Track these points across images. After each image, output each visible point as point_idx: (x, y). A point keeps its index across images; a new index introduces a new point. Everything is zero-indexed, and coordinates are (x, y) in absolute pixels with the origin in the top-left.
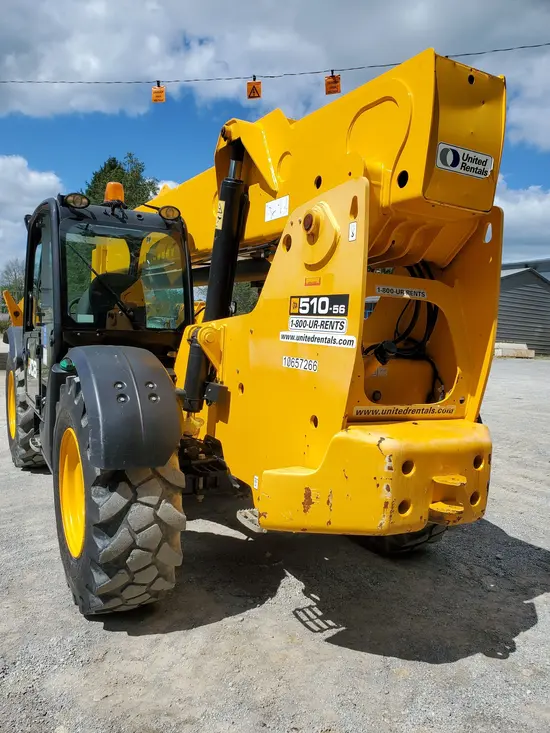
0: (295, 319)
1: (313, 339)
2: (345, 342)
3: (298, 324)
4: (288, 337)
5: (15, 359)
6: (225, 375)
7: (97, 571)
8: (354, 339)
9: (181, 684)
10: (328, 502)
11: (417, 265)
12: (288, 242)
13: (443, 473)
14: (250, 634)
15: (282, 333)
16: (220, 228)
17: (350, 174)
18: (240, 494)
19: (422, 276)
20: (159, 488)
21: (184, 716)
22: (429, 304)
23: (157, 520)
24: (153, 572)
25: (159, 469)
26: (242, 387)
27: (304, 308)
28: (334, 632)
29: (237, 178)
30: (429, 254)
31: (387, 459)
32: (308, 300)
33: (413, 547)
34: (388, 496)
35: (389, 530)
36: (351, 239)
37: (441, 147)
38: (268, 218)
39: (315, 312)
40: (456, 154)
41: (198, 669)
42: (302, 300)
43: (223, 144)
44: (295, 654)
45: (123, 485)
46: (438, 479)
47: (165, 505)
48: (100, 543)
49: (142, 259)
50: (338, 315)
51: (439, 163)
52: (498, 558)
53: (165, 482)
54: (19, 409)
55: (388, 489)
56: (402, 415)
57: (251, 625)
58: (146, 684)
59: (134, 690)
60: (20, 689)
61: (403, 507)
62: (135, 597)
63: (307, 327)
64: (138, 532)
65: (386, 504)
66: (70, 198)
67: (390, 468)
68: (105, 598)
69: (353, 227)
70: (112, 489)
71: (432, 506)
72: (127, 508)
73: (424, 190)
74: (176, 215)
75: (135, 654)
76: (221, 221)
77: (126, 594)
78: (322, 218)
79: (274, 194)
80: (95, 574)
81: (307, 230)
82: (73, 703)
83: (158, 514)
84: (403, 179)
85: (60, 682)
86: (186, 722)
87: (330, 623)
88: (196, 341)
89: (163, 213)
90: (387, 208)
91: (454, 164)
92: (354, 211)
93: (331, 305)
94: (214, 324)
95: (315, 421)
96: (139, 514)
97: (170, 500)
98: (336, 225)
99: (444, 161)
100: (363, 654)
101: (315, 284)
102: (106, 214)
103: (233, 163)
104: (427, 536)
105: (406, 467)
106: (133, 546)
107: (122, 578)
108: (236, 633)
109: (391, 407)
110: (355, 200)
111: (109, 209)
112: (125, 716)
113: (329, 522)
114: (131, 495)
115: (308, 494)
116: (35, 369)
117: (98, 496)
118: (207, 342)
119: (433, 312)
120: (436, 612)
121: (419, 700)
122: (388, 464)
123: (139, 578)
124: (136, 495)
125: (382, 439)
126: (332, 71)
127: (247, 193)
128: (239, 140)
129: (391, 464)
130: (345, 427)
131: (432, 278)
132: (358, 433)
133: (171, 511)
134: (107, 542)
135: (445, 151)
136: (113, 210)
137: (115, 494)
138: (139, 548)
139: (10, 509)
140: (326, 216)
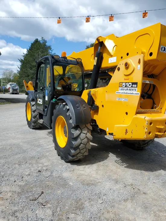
0: (121, 88)
1: (127, 93)
2: (136, 94)
3: (122, 89)
4: (118, 93)
5: (30, 99)
6: (97, 103)
7: (71, 149)
8: (139, 93)
9: (94, 176)
10: (132, 132)
11: (150, 75)
12: (119, 69)
13: (158, 125)
14: (107, 166)
15: (116, 92)
16: (95, 64)
17: (137, 53)
18: (100, 133)
19: (151, 78)
20: (87, 130)
21: (98, 181)
22: (153, 84)
23: (86, 137)
24: (85, 150)
25: (87, 125)
26: (103, 106)
27: (124, 85)
28: (125, 165)
29: (100, 51)
30: (154, 72)
31: (146, 122)
32: (125, 83)
33: (143, 147)
34: (146, 130)
35: (146, 139)
36: (138, 69)
37: (162, 46)
38: (109, 62)
39: (127, 86)
40: (164, 48)
41: (97, 173)
42: (123, 83)
43: (97, 42)
44: (119, 170)
45: (79, 129)
46: (157, 127)
47: (88, 134)
48: (73, 143)
49: (66, 72)
50: (134, 87)
51: (161, 51)
52: (164, 151)
53: (88, 128)
54: (33, 113)
55: (146, 129)
56: (147, 112)
57: (106, 164)
58: (86, 175)
59: (84, 177)
60: (57, 176)
61: (149, 133)
62: (80, 156)
63: (125, 90)
64: (82, 140)
65: (146, 132)
66: (55, 56)
67: (147, 124)
68: (73, 156)
69: (139, 66)
70: (76, 130)
71: (156, 133)
72: (80, 134)
73: (157, 58)
74: (81, 61)
75: (81, 169)
76: (96, 63)
77: (78, 156)
78: (130, 64)
79: (112, 56)
80: (71, 150)
81: (126, 66)
82: (71, 179)
83: (87, 136)
84: (151, 54)
85: (66, 175)
86: (98, 182)
87: (125, 164)
88: (90, 94)
89: (77, 60)
90: (146, 61)
91: (164, 51)
92: (139, 62)
93: (132, 85)
94: (94, 89)
95: (127, 113)
96: (83, 136)
97: (89, 133)
98: (134, 65)
99: (162, 50)
100: (135, 170)
101: (127, 79)
102: (63, 60)
103: (99, 47)
104: (147, 144)
105: (151, 124)
106: (81, 143)
107: (78, 151)
108: (103, 166)
109: (145, 110)
110: (140, 60)
111: (64, 59)
112: (84, 181)
113: (132, 137)
114: (81, 131)
115: (126, 130)
116: (41, 102)
117: (73, 131)
118: (93, 94)
119: (154, 86)
120: (151, 162)
121: (151, 179)
122: (147, 123)
123: (82, 151)
124: (82, 131)
125: (145, 117)
126: (111, 15)
127: (103, 55)
128: (102, 42)
129: (148, 123)
130: (136, 115)
131: (154, 78)
132: (139, 116)
133: (89, 135)
134: (75, 142)
135: (162, 47)
136: (65, 59)
137: (77, 131)
138: (82, 144)
139: (34, 139)
140: (131, 63)
